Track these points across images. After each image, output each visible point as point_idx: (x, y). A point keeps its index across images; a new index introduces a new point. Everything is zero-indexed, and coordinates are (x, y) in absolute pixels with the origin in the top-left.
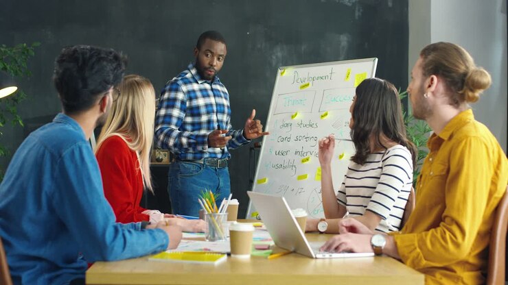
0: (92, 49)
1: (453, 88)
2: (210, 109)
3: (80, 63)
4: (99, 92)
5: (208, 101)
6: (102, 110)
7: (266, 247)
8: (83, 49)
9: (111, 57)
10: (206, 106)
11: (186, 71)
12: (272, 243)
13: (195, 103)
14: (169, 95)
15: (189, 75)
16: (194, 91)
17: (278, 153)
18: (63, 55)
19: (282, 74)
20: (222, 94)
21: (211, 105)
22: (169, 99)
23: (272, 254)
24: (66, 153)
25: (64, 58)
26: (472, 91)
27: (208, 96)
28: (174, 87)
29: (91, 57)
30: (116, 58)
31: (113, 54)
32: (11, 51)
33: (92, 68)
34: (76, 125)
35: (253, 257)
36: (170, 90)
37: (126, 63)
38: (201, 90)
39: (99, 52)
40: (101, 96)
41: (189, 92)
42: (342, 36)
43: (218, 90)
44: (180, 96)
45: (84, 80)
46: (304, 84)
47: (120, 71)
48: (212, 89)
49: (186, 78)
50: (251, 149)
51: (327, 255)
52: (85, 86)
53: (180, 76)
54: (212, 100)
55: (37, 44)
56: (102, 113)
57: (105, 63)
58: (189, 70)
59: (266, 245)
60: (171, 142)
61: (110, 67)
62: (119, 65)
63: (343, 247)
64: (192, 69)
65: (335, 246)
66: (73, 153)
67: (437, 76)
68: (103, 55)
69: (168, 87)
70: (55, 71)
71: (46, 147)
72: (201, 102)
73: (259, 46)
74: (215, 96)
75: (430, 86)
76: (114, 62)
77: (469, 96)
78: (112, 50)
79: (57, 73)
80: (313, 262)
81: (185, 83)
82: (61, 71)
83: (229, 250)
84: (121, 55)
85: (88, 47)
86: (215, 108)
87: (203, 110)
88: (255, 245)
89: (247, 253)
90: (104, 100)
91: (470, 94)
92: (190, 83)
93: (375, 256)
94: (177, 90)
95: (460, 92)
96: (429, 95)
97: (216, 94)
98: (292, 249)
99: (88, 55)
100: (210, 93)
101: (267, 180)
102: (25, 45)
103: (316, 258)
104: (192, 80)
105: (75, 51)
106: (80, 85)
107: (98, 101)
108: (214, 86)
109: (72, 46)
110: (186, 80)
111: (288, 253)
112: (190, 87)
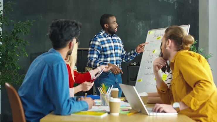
0: (65, 21)
1: (178, 44)
2: (111, 48)
3: (60, 27)
4: (68, 40)
5: (110, 45)
6: (70, 48)
7: (127, 110)
8: (62, 21)
9: (74, 24)
10: (109, 47)
11: (101, 32)
12: (131, 108)
13: (104, 46)
14: (93, 42)
15: (101, 34)
16: (104, 41)
17: (147, 68)
18: (53, 24)
19: (150, 33)
20: (117, 41)
21: (112, 46)
22: (92, 44)
23: (129, 113)
24: (55, 66)
25: (53, 25)
26: (187, 45)
27: (110, 42)
28: (95, 39)
29: (65, 25)
30: (76, 25)
31: (75, 23)
32: (23, 23)
33: (65, 29)
34: (59, 54)
35: (120, 114)
36: (93, 41)
37: (81, 27)
38: (107, 40)
39: (68, 22)
40: (69, 42)
41: (101, 42)
42: (169, 17)
43: (115, 40)
44: (97, 43)
45: (62, 35)
46: (158, 37)
47: (78, 30)
48: (112, 39)
49: (100, 36)
50: (128, 66)
51: (155, 114)
52: (62, 37)
53: (97, 35)
54: (112, 44)
55: (35, 21)
56: (70, 49)
57: (71, 27)
58: (102, 32)
59: (127, 109)
60: (92, 63)
61: (73, 29)
62: (78, 28)
63: (161, 110)
64: (103, 31)
65: (157, 109)
66: (58, 66)
67: (171, 40)
68: (70, 24)
69: (92, 39)
70: (49, 31)
71: (46, 63)
72: (107, 45)
73: (132, 21)
74: (113, 42)
75: (168, 44)
76: (75, 27)
77: (185, 47)
78: (75, 21)
79: (50, 32)
80: (148, 117)
81: (100, 38)
82: (52, 31)
83: (109, 110)
84: (79, 23)
85: (64, 20)
86: (113, 48)
87: (108, 49)
88: (122, 109)
89: (117, 112)
90: (71, 43)
91: (186, 46)
92: (102, 37)
93: (178, 115)
94: (96, 41)
95: (181, 45)
96: (168, 48)
97: (114, 41)
98: (139, 111)
99: (64, 24)
100: (111, 41)
101: (142, 80)
102: (29, 21)
103: (150, 115)
104: (103, 36)
105: (58, 22)
106: (60, 37)
107: (68, 44)
108: (113, 38)
109: (57, 20)
110: (100, 37)
111: (137, 113)
112: (102, 39)
